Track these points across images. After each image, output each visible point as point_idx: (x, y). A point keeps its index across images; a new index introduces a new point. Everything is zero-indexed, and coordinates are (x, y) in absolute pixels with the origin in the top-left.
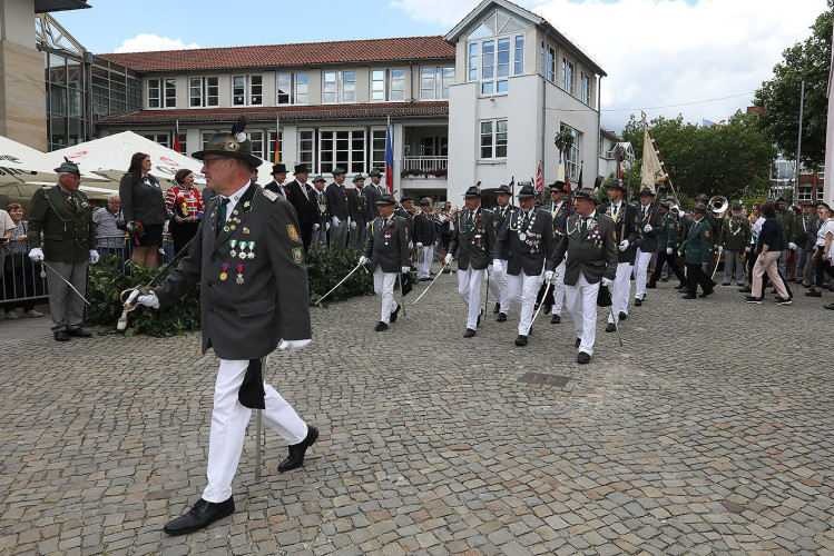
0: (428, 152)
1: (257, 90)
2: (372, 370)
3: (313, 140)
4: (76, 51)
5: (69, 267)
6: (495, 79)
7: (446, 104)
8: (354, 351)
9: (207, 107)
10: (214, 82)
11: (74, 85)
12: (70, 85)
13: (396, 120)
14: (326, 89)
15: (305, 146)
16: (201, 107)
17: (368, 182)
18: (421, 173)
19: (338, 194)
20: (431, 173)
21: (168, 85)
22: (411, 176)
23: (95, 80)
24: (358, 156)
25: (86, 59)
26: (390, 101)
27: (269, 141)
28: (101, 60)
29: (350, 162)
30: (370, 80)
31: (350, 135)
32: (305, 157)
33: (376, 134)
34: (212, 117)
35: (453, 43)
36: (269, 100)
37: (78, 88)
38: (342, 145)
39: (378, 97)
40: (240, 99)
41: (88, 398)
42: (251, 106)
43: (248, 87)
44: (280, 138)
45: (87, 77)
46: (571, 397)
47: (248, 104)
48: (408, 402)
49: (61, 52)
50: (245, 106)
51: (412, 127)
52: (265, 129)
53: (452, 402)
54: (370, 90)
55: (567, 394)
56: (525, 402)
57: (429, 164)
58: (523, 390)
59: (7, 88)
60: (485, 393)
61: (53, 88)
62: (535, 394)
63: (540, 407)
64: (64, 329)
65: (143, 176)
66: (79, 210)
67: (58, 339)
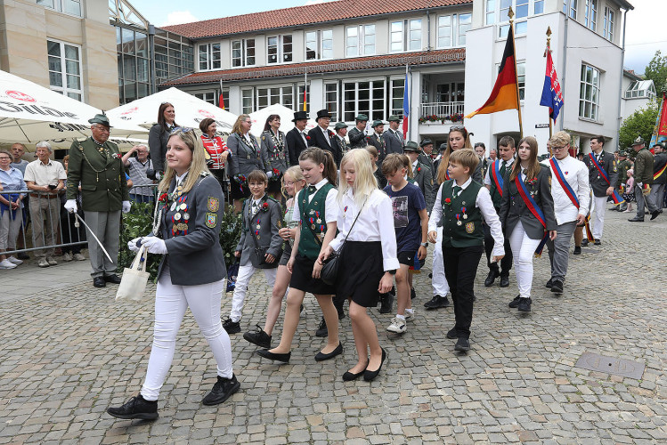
0: (444, 99)
1: (288, 48)
3: (338, 91)
4: (143, 25)
5: (104, 216)
7: (463, 50)
9: (246, 66)
10: (251, 44)
11: (140, 54)
12: (138, 54)
13: (414, 67)
14: (350, 42)
15: (330, 97)
16: (241, 67)
17: (386, 128)
18: (438, 119)
20: (448, 118)
21: (215, 49)
22: (428, 122)
23: (157, 49)
24: (378, 105)
25: (150, 32)
26: (408, 51)
27: (298, 94)
28: (163, 31)
30: (389, 33)
31: (371, 85)
32: (331, 107)
33: (395, 83)
34: (250, 74)
36: (299, 56)
37: (144, 57)
38: (364, 95)
39: (397, 48)
40: (274, 58)
42: (283, 63)
43: (280, 45)
44: (308, 91)
45: (151, 46)
46: (656, 400)
47: (280, 62)
48: (440, 392)
49: (131, 27)
50: (277, 64)
51: (430, 75)
52: (295, 83)
53: (495, 395)
54: (389, 42)
55: (649, 392)
56: (594, 403)
57: (445, 110)
58: (585, 382)
59: (89, 59)
60: (536, 383)
61: (126, 58)
62: (604, 391)
63: (617, 413)
64: (101, 275)
65: (169, 126)
66: (109, 161)
67: (96, 285)
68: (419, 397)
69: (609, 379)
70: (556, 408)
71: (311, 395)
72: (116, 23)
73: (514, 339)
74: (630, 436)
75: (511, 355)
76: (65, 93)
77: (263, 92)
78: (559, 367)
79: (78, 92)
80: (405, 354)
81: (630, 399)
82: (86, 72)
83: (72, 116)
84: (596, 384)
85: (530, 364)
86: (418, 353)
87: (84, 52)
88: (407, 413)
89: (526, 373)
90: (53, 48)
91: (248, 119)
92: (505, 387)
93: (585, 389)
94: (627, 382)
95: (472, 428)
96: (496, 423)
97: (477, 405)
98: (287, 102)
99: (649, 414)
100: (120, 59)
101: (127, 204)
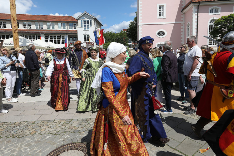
3: (48, 37)
6: (86, 27)
7: (77, 31)
29: (57, 42)
31: (57, 36)
35: (78, 20)
51: (70, 35)
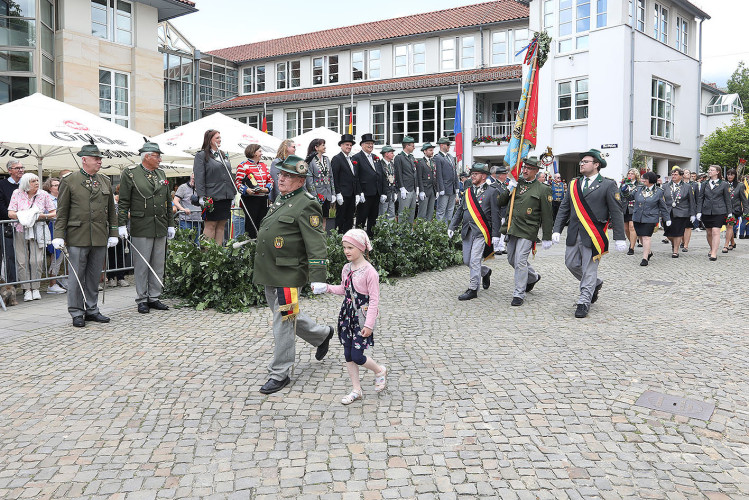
0: (500, 119)
1: (334, 69)
2: (441, 370)
4: (189, 50)
5: (151, 242)
6: (574, 35)
7: (519, 67)
8: (420, 341)
9: (291, 88)
10: (296, 65)
11: (186, 79)
12: (183, 79)
13: (466, 86)
14: (399, 62)
15: (377, 118)
16: (286, 89)
17: (436, 151)
18: (493, 140)
19: (406, 163)
20: (504, 139)
21: (259, 72)
22: (483, 143)
23: (202, 73)
24: (428, 126)
25: (196, 56)
26: (460, 69)
27: (344, 115)
28: (208, 56)
29: (421, 132)
30: (440, 51)
31: (421, 105)
32: (377, 129)
33: (447, 103)
34: (294, 97)
36: (345, 76)
37: (189, 81)
38: (413, 116)
39: (449, 67)
40: (319, 79)
41: (143, 385)
42: (329, 84)
43: (325, 66)
44: (355, 113)
45: (196, 71)
46: (724, 443)
47: (326, 82)
48: (486, 426)
49: (178, 53)
50: (323, 85)
51: (484, 94)
52: (341, 105)
53: (545, 432)
54: (440, 61)
55: (717, 434)
56: (653, 444)
57: (501, 130)
58: (645, 422)
59: (137, 86)
60: (591, 420)
61: (172, 83)
62: (666, 431)
63: (679, 455)
64: (145, 301)
65: (214, 152)
66: (157, 187)
67: (140, 311)
68: (464, 429)
69: (672, 419)
70: (611, 446)
71: (353, 424)
72: (164, 50)
73: (569, 374)
74: (692, 478)
75: (565, 390)
76: (113, 120)
77: (308, 114)
78: (616, 404)
79: (125, 118)
80: (452, 386)
81: (695, 440)
82: (133, 98)
83: (121, 143)
84: (658, 424)
85: (585, 400)
86: (465, 386)
87: (133, 78)
88: (450, 445)
89: (580, 409)
90: (104, 76)
91: (293, 144)
92: (556, 423)
93: (644, 428)
94: (692, 422)
95: (518, 463)
96: (545, 459)
97: (525, 440)
98: (333, 125)
99: (715, 457)
100: (166, 84)
101: (172, 230)
